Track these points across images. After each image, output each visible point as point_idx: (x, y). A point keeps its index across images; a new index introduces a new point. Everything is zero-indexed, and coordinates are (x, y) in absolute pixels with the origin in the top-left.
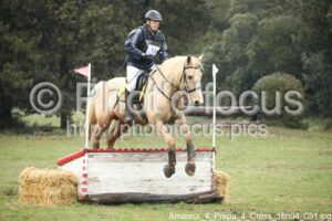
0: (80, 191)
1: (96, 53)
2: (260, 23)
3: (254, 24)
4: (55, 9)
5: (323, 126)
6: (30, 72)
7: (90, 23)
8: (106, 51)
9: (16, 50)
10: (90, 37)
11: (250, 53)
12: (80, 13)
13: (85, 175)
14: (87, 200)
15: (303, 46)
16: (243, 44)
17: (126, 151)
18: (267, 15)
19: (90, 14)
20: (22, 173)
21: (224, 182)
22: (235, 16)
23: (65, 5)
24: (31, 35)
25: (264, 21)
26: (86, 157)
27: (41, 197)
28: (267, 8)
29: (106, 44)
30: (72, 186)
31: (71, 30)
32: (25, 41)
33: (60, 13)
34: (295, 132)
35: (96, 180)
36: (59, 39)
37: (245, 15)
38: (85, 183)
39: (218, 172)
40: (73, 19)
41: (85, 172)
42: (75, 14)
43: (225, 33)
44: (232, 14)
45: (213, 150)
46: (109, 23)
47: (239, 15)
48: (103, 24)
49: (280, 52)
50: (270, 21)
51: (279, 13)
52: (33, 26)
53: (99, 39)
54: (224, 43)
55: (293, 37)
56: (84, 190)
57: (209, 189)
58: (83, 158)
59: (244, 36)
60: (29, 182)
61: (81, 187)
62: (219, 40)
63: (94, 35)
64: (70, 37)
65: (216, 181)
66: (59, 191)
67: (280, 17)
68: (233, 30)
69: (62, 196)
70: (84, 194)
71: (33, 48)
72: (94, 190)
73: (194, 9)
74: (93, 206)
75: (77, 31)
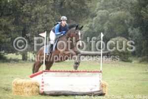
0: (40, 90)
1: (38, 27)
2: (110, 14)
3: (108, 15)
4: (21, 7)
5: (138, 61)
6: (9, 35)
7: (36, 14)
8: (43, 26)
9: (3, 25)
10: (36, 19)
11: (105, 28)
12: (32, 9)
13: (43, 82)
14: (44, 94)
15: (130, 25)
16: (103, 24)
17: (61, 71)
18: (112, 11)
19: (36, 9)
20: (14, 81)
22: (99, 11)
23: (26, 5)
24: (10, 18)
25: (112, 13)
26: (44, 73)
27: (23, 92)
28: (113, 8)
29: (43, 23)
30: (37, 87)
31: (28, 16)
32: (8, 21)
33: (23, 9)
35: (48, 85)
36: (23, 20)
37: (103, 11)
38: (43, 86)
40: (29, 11)
42: (29, 9)
43: (94, 19)
44: (98, 10)
45: (101, 72)
46: (45, 14)
47: (101, 11)
48: (42, 14)
49: (119, 28)
50: (115, 14)
51: (118, 10)
52: (10, 15)
53: (40, 20)
54: (94, 24)
55: (126, 21)
56: (42, 89)
58: (42, 74)
59: (103, 20)
60: (17, 85)
62: (92, 22)
63: (38, 19)
64: (27, 19)
66: (31, 89)
67: (119, 12)
68: (98, 18)
69: (32, 92)
70: (42, 91)
71: (11, 24)
72: (47, 89)
73: (83, 8)
74: (46, 97)
75: (30, 17)
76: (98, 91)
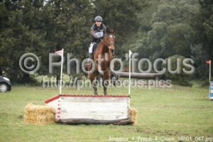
0: (56, 117)
1: (76, 43)
2: (168, 27)
3: (165, 28)
4: (54, 18)
6: (40, 52)
7: (73, 26)
8: (82, 42)
9: (32, 40)
10: (73, 33)
11: (162, 44)
12: (68, 20)
13: (59, 109)
14: (60, 122)
15: (190, 41)
16: (159, 39)
17: (82, 96)
18: (172, 23)
19: (73, 21)
20: (26, 107)
21: (135, 114)
22: (155, 23)
23: (60, 16)
24: (41, 32)
25: (171, 26)
26: (60, 99)
27: (36, 120)
28: (172, 19)
29: (82, 38)
30: (52, 114)
31: (63, 30)
32: (38, 35)
33: (57, 21)
34: (185, 88)
35: (65, 111)
36: (56, 35)
37: (160, 23)
38: (59, 113)
39: (132, 109)
40: (64, 24)
41: (60, 107)
42: (65, 21)
43: (149, 32)
44: (153, 22)
45: (129, 96)
46: (83, 26)
47: (157, 23)
48: (80, 26)
49: (179, 44)
50: (174, 26)
51: (179, 22)
52: (42, 27)
53: (78, 35)
54: (148, 38)
55: (185, 36)
56: (59, 117)
57: (126, 117)
58: (57, 100)
59: (159, 34)
60: (30, 112)
61: (57, 115)
62: (146, 36)
63: (75, 33)
64: (62, 33)
65: (130, 113)
66: (45, 117)
67: (180, 24)
68: (154, 31)
69: (47, 120)
70: (58, 119)
71: (41, 39)
72: (64, 117)
74: (63, 126)
75: (66, 30)
76: (124, 120)
